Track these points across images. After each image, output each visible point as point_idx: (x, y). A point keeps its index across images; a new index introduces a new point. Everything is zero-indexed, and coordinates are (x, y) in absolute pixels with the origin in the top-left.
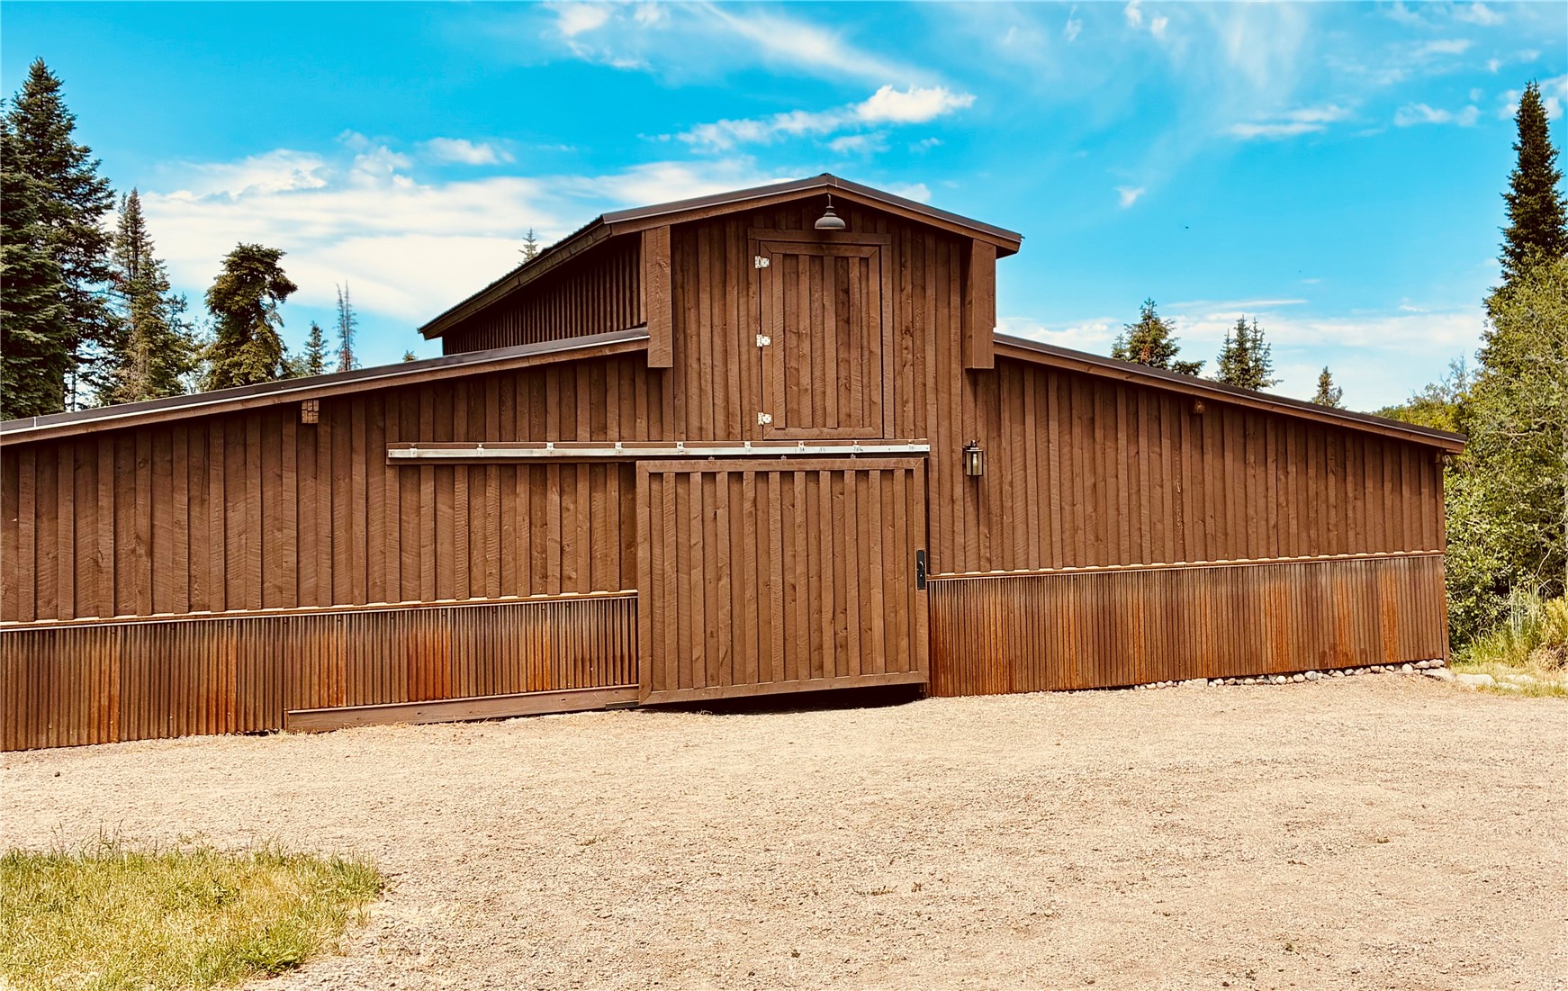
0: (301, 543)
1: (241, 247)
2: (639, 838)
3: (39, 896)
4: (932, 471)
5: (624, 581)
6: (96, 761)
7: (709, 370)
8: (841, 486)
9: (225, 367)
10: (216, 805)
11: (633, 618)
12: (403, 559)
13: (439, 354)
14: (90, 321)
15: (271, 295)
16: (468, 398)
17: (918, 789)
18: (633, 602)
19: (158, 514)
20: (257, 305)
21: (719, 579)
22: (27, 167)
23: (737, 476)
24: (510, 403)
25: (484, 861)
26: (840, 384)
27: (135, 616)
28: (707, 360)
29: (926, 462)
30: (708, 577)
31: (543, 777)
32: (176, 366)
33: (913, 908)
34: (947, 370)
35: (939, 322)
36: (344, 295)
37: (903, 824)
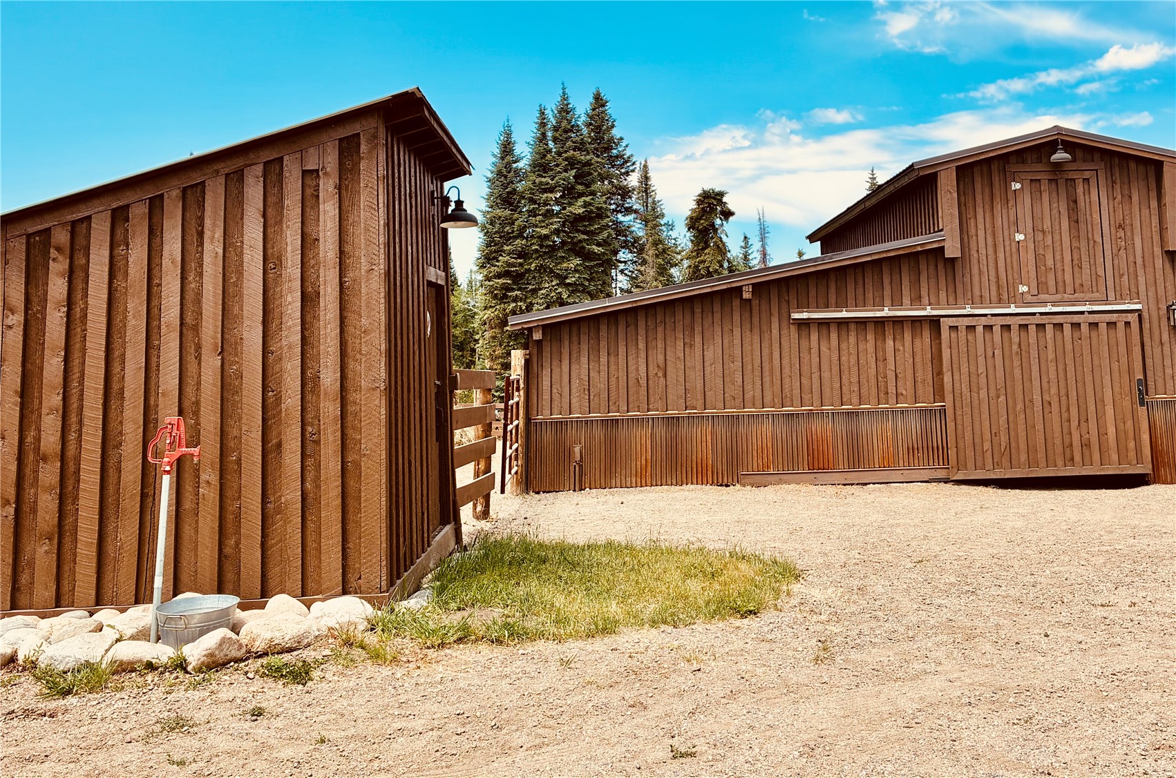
0: (744, 370)
1: (704, 191)
2: (950, 561)
3: (624, 563)
4: (1145, 323)
5: (936, 397)
6: (640, 496)
7: (985, 258)
8: (1079, 333)
9: (696, 264)
10: (705, 525)
11: (943, 422)
12: (802, 380)
13: (819, 254)
14: (624, 238)
15: (721, 218)
16: (836, 281)
17: (1141, 545)
18: (943, 411)
19: (668, 353)
20: (713, 225)
21: (998, 397)
22: (593, 152)
23: (1007, 328)
24: (861, 283)
25: (857, 567)
26: (1074, 264)
27: (658, 412)
28: (982, 251)
29: (1140, 316)
30: (990, 395)
31: (891, 521)
32: (670, 263)
33: (1128, 616)
34: (1151, 251)
35: (1143, 218)
36: (761, 215)
37: (1127, 566)
